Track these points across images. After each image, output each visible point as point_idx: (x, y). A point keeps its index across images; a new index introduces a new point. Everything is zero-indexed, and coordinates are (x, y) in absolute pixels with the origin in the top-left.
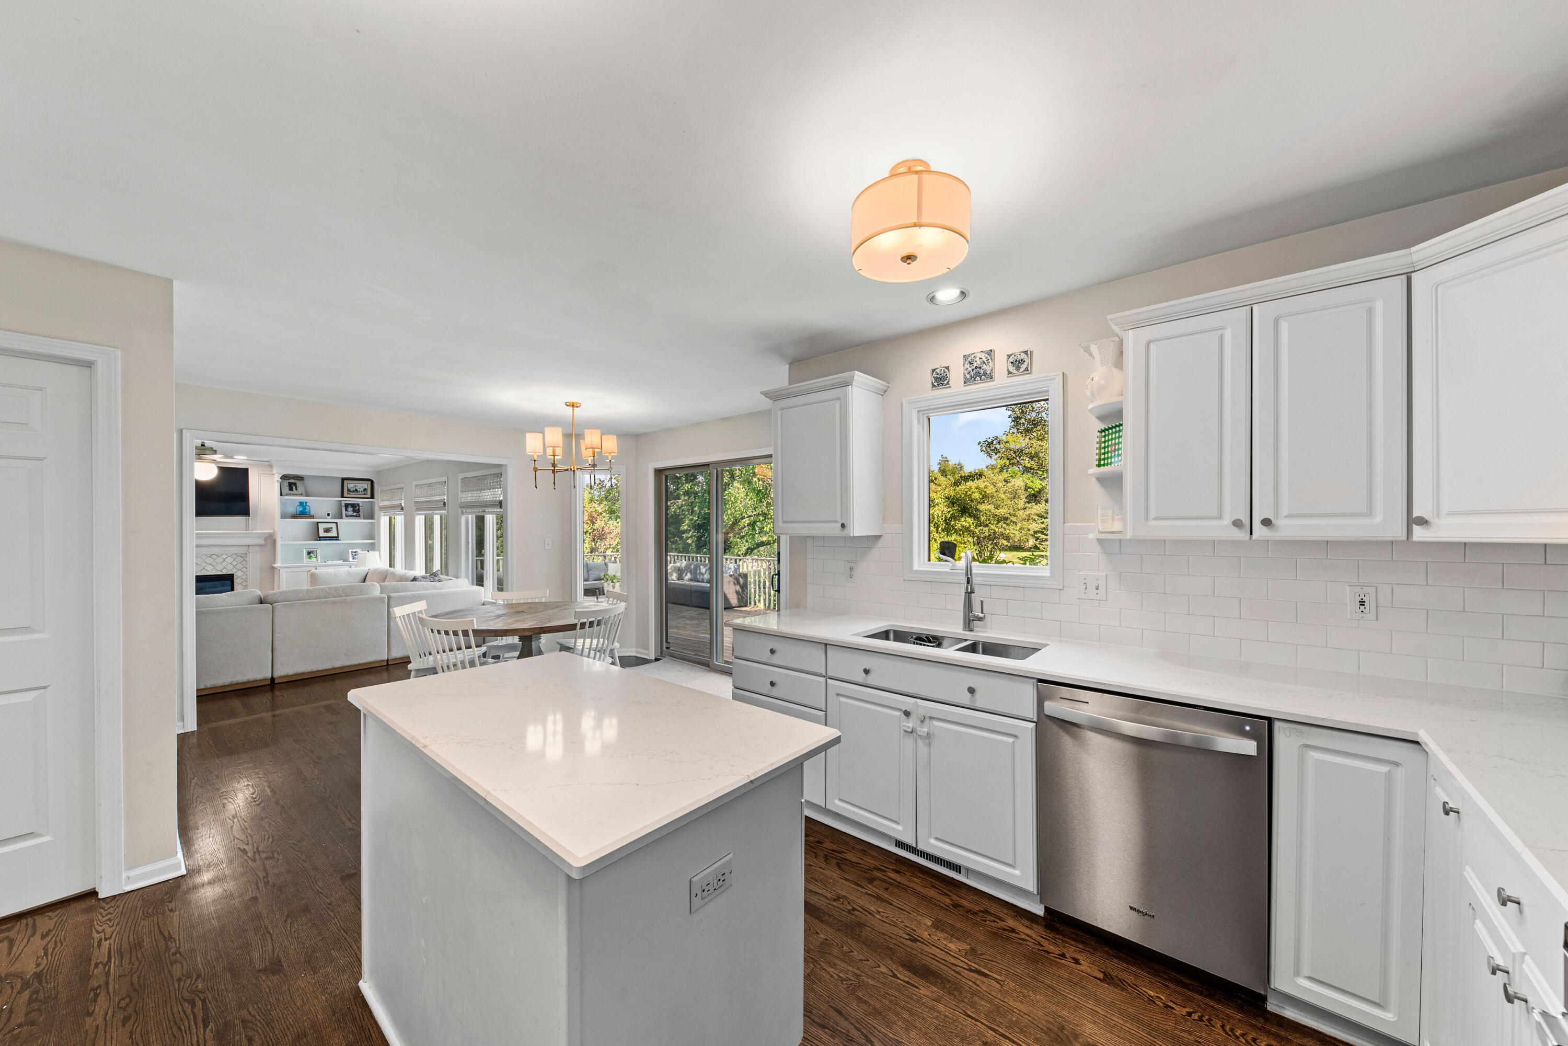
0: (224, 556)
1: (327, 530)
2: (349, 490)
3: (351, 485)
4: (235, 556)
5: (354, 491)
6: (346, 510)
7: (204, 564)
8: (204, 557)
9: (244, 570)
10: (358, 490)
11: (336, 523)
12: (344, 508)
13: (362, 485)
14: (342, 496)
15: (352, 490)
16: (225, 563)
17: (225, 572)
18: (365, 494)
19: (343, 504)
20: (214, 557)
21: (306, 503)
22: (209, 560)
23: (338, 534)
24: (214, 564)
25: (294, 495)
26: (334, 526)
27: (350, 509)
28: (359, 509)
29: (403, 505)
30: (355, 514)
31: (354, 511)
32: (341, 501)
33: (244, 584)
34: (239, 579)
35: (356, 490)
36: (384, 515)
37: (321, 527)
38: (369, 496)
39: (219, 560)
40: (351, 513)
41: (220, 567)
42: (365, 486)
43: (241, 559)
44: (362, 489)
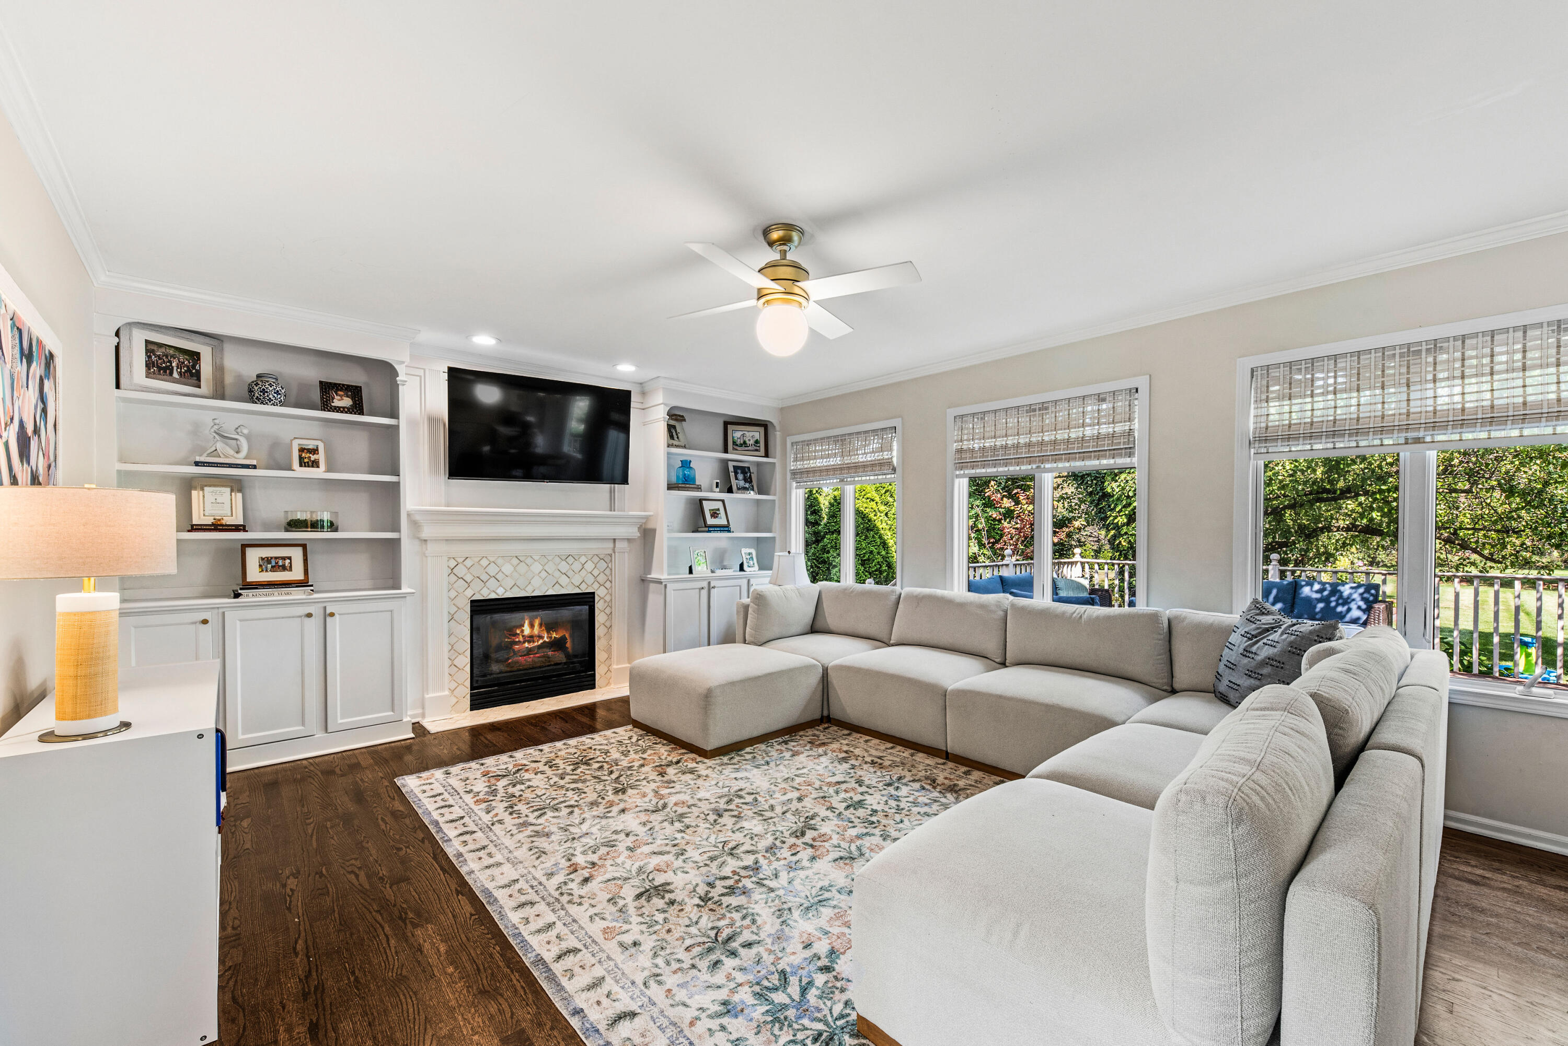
0: (583, 559)
1: (715, 514)
2: (734, 443)
3: (737, 434)
4: (596, 559)
5: (741, 445)
6: (737, 479)
7: (557, 574)
8: (557, 560)
9: (608, 584)
10: (748, 442)
11: (723, 501)
12: (732, 475)
13: (751, 434)
14: (726, 451)
15: (738, 443)
16: (583, 573)
17: (584, 589)
18: (757, 450)
19: (731, 469)
20: (570, 560)
21: (690, 462)
22: (564, 567)
23: (728, 521)
24: (570, 574)
25: (677, 446)
26: (719, 505)
27: (740, 476)
28: (750, 475)
29: (895, 460)
30: (747, 485)
31: (745, 480)
32: (725, 462)
33: (608, 611)
34: (602, 601)
35: (745, 442)
36: (797, 488)
37: (707, 506)
38: (762, 452)
39: (576, 566)
40: (742, 483)
41: (577, 580)
42: (757, 436)
43: (603, 565)
44: (752, 442)
